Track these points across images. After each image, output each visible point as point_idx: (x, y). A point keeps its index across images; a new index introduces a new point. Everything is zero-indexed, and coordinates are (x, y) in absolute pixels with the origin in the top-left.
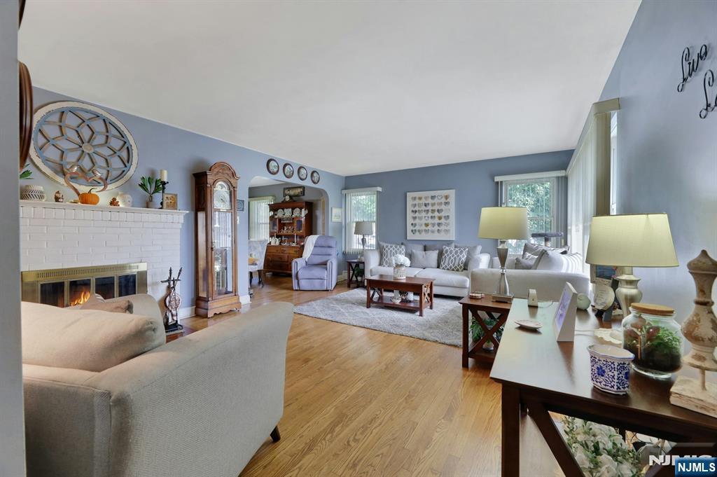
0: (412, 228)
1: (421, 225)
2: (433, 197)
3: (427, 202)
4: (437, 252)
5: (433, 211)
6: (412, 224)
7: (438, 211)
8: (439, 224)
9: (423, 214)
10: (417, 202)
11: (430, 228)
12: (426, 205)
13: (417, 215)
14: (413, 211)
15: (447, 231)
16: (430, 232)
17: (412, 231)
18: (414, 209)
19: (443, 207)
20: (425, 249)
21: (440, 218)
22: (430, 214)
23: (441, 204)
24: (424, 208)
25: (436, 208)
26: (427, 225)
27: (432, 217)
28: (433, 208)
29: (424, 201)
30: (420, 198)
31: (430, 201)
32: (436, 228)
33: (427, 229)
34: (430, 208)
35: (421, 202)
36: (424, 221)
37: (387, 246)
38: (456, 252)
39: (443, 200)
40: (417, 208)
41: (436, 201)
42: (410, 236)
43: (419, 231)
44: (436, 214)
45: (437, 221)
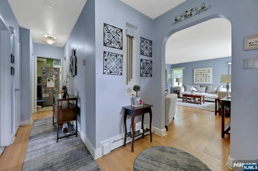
0: (196, 80)
1: (199, 79)
2: (203, 70)
3: (201, 72)
4: (205, 87)
5: (204, 75)
6: (196, 79)
7: (206, 74)
8: (206, 79)
9: (200, 76)
10: (198, 72)
11: (202, 80)
12: (201, 73)
13: (198, 76)
14: (196, 75)
15: (209, 81)
16: (202, 81)
17: (196, 81)
18: (196, 74)
19: (207, 73)
20: (201, 86)
21: (206, 77)
22: (202, 76)
23: (207, 72)
24: (200, 74)
25: (205, 73)
26: (201, 79)
27: (203, 76)
28: (204, 74)
29: (200, 71)
30: (199, 71)
31: (202, 71)
32: (205, 80)
33: (201, 80)
34: (202, 73)
35: (199, 72)
36: (200, 78)
37: (187, 86)
38: (213, 88)
39: (208, 71)
40: (197, 74)
41: (205, 71)
42: (195, 82)
43: (198, 81)
44: (205, 75)
45: (205, 78)
